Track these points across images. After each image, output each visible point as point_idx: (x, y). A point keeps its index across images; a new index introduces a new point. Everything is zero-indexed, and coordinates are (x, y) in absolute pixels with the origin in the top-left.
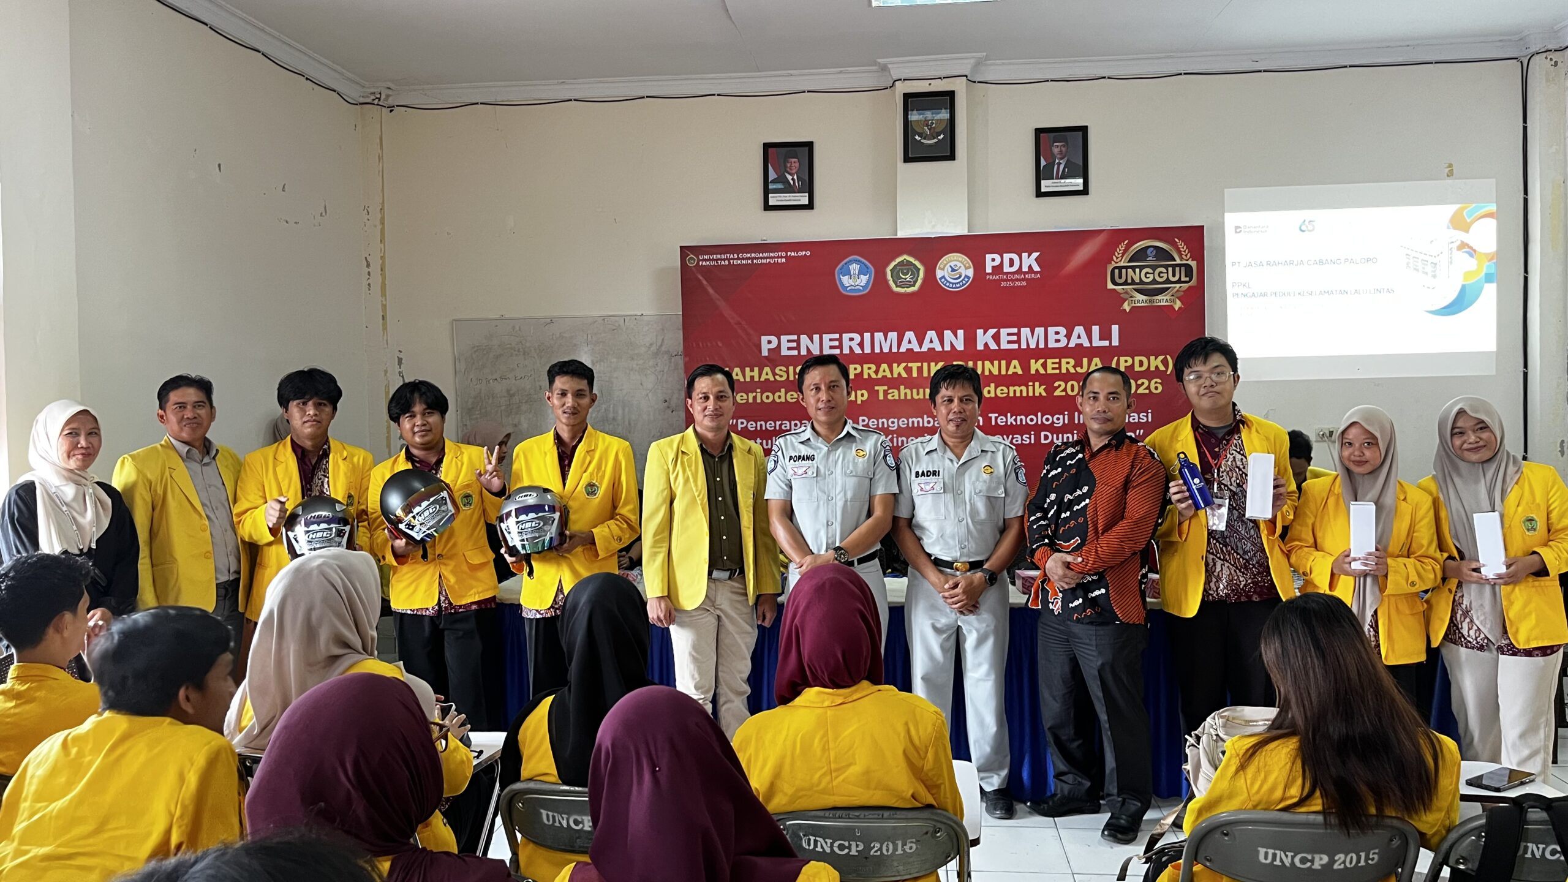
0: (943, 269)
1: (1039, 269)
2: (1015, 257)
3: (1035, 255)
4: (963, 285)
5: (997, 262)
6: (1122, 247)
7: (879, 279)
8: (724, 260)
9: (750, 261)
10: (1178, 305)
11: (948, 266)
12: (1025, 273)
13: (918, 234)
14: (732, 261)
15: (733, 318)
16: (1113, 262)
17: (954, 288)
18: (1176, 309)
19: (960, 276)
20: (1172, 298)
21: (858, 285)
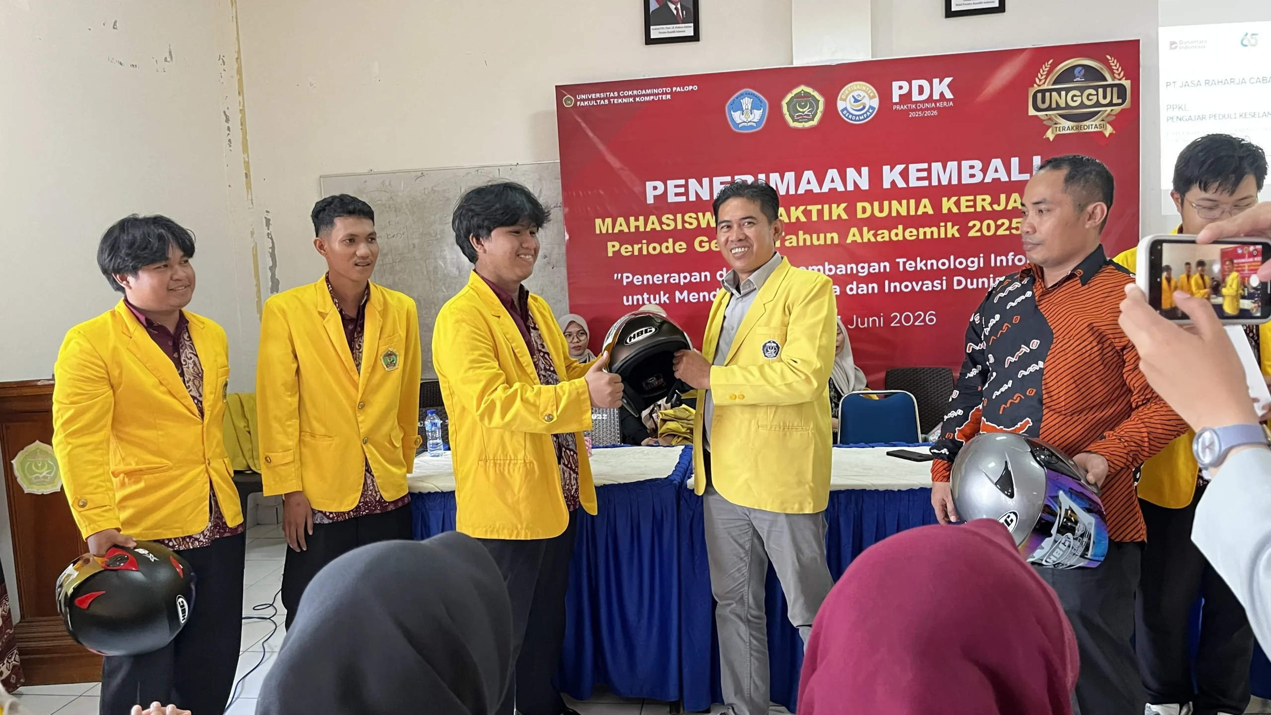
0: (845, 100)
1: (951, 97)
2: (925, 83)
3: (948, 80)
4: (867, 117)
5: (905, 90)
6: (1046, 68)
7: (775, 113)
8: (604, 99)
9: (631, 100)
10: (1109, 130)
11: (850, 96)
12: (936, 101)
13: (816, 62)
14: (612, 100)
15: (615, 163)
16: (1035, 85)
17: (857, 121)
18: (1107, 135)
19: (864, 108)
20: (1102, 123)
21: (750, 122)
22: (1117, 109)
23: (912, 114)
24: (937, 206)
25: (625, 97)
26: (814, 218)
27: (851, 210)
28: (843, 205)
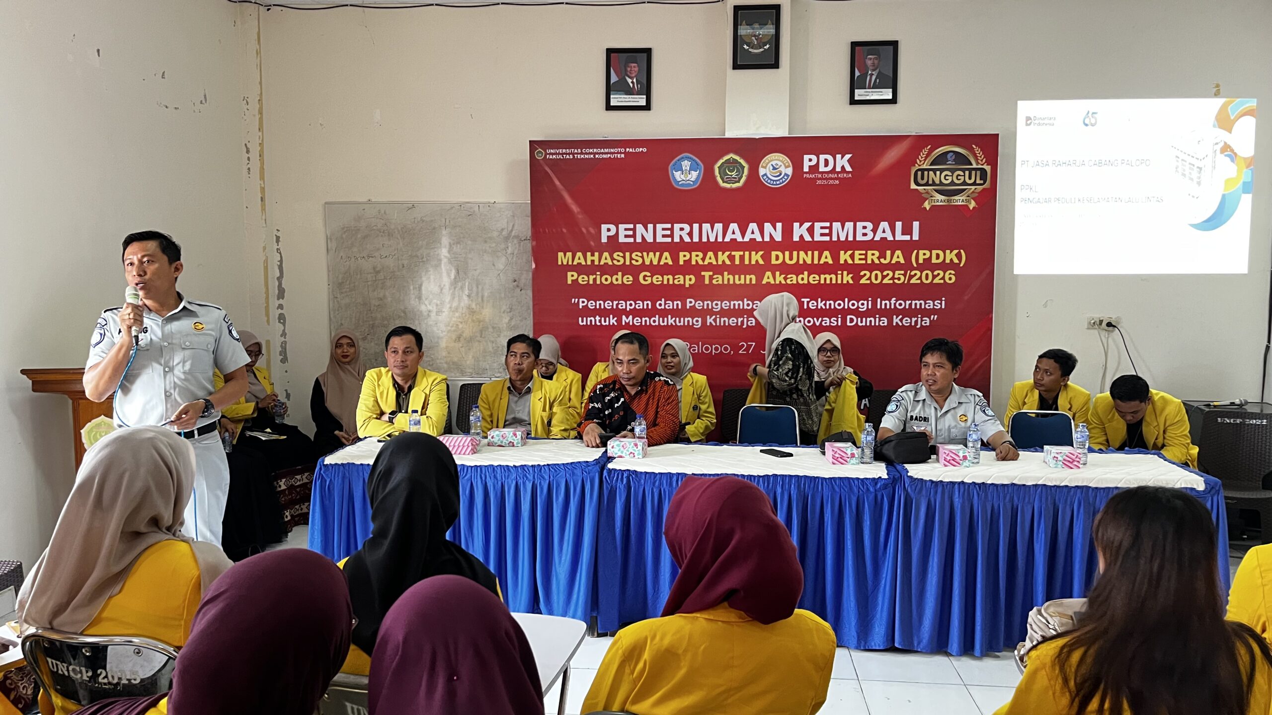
0: (765, 167)
1: (850, 170)
2: (830, 158)
3: (848, 156)
4: (783, 182)
5: (814, 163)
6: (925, 152)
7: (708, 174)
8: (569, 154)
9: (592, 156)
10: (972, 205)
11: (770, 164)
12: (838, 173)
13: (744, 135)
14: (576, 156)
15: (575, 208)
16: (916, 165)
17: (775, 185)
18: (971, 208)
19: (780, 174)
20: (968, 198)
21: (688, 180)
22: (980, 188)
23: (819, 182)
24: (836, 257)
25: (586, 154)
26: (737, 262)
27: (766, 257)
28: (761, 253)
